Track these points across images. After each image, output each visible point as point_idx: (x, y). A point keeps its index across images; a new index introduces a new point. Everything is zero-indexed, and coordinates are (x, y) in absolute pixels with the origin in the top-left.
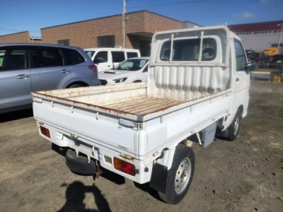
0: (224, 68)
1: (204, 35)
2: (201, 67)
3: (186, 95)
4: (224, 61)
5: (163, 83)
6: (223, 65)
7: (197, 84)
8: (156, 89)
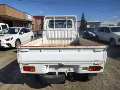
0: (75, 30)
1: (68, 18)
2: (67, 30)
3: (61, 42)
4: (75, 28)
5: (51, 38)
6: (75, 29)
7: (66, 37)
8: (47, 40)
